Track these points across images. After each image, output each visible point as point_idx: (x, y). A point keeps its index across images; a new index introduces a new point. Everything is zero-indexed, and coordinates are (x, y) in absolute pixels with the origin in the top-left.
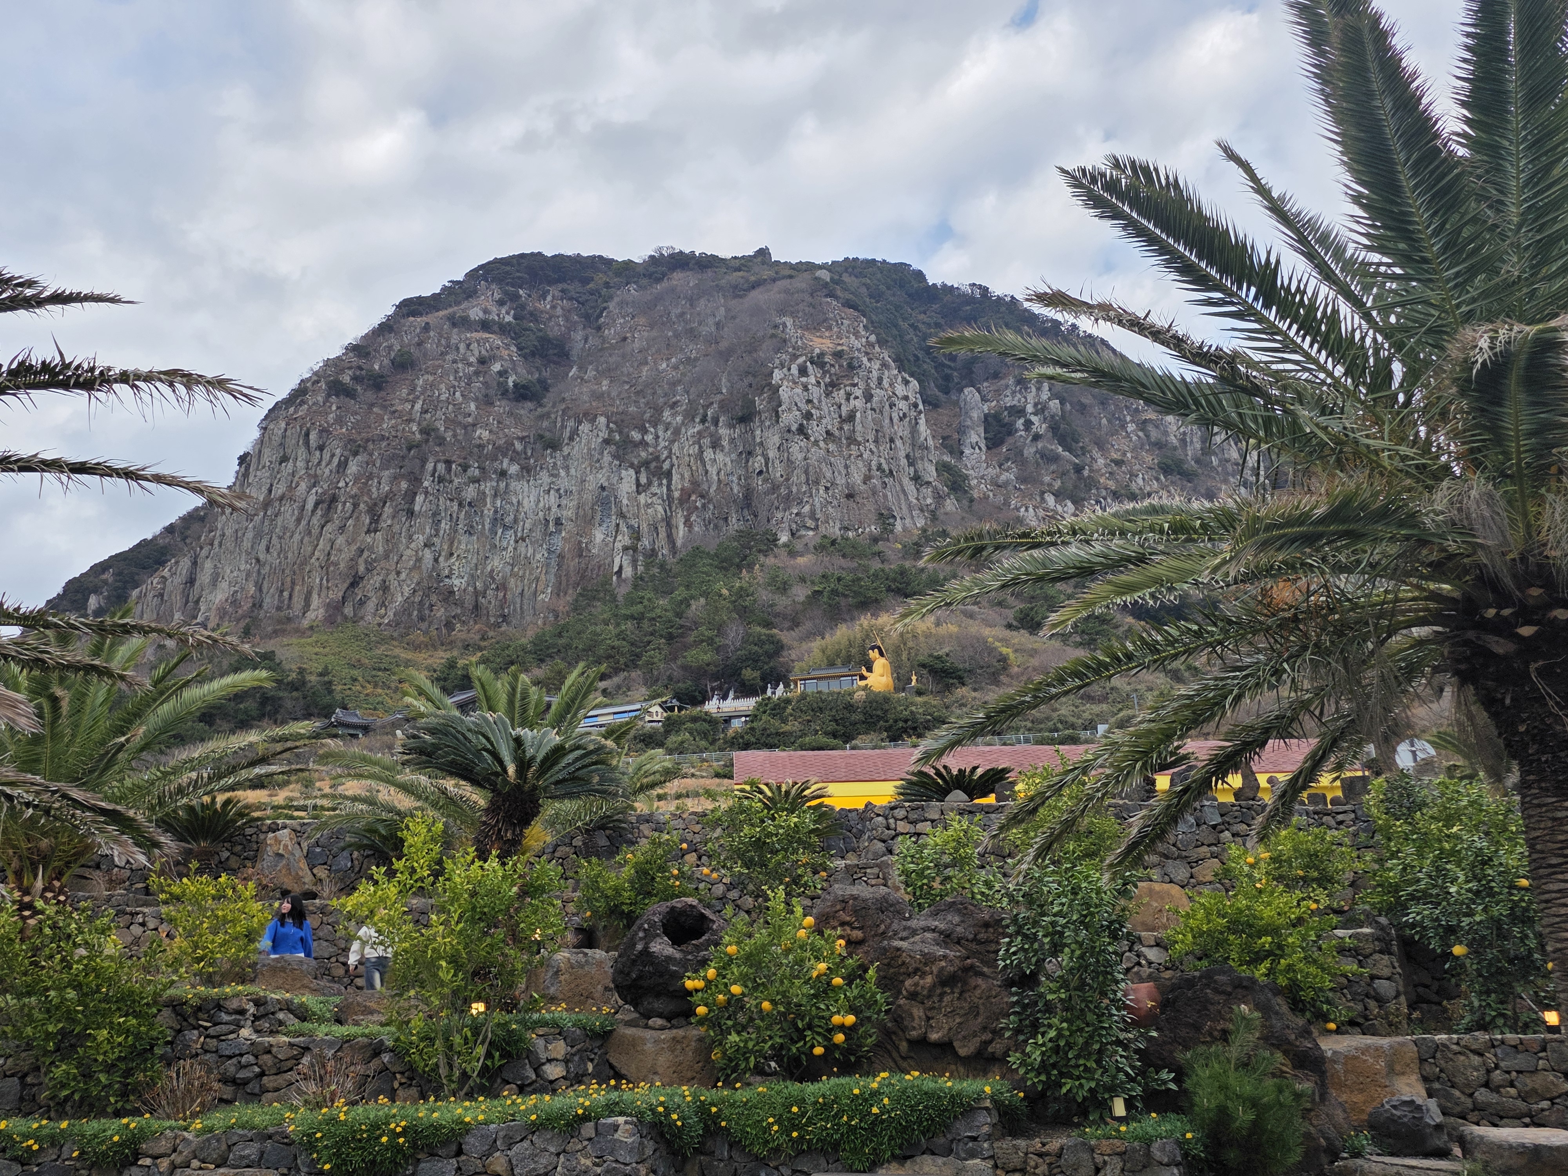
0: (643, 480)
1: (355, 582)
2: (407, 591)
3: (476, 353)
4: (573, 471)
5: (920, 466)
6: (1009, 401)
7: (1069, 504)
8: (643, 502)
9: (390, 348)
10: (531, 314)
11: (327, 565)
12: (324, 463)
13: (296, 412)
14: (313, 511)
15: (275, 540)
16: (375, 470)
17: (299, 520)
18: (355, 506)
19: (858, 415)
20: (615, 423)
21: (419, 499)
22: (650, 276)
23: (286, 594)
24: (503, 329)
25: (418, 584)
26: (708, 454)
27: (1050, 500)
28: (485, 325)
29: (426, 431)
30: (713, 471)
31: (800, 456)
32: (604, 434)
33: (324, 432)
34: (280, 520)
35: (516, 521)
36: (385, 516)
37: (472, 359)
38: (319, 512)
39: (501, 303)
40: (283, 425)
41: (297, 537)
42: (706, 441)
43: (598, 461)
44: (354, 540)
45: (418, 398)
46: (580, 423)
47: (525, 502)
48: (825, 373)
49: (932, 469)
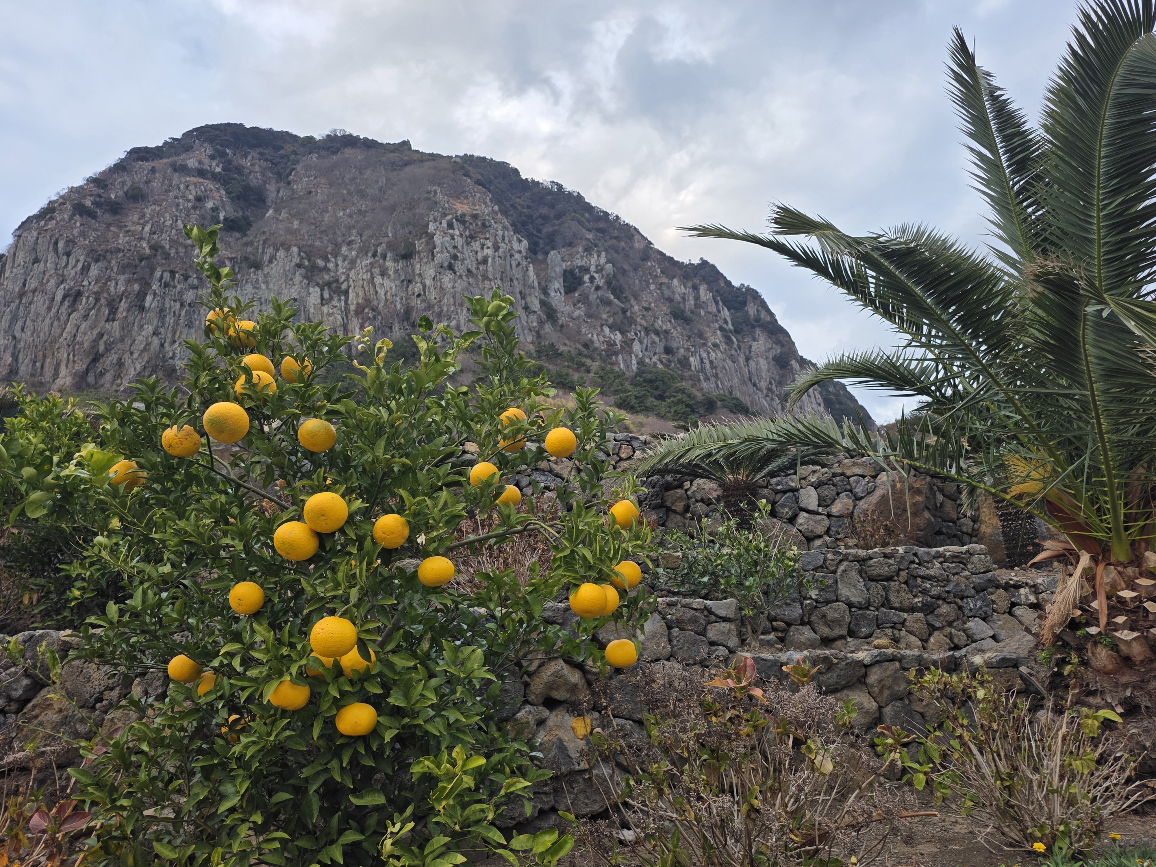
0: (326, 295)
1: (96, 359)
2: (139, 367)
3: (194, 193)
4: (271, 286)
5: (528, 299)
6: (579, 263)
7: (618, 333)
8: (326, 311)
9: (123, 183)
10: (236, 168)
11: (73, 343)
12: (70, 267)
13: (45, 225)
14: (62, 303)
15: (29, 323)
16: (113, 275)
17: (49, 309)
18: (97, 300)
19: (490, 260)
20: (305, 252)
21: (149, 298)
22: (328, 149)
23: (38, 364)
24: (215, 177)
25: (148, 362)
26: (378, 280)
27: (607, 330)
28: (201, 173)
29: (155, 248)
30: (381, 292)
31: (450, 285)
32: (296, 260)
33: (71, 242)
34: (33, 307)
36: (121, 309)
37: (190, 197)
38: (66, 303)
39: (212, 157)
40: (35, 234)
41: (48, 321)
42: (376, 271)
43: (291, 279)
44: (95, 326)
45: (147, 222)
46: (278, 250)
48: (466, 228)
49: (537, 302)
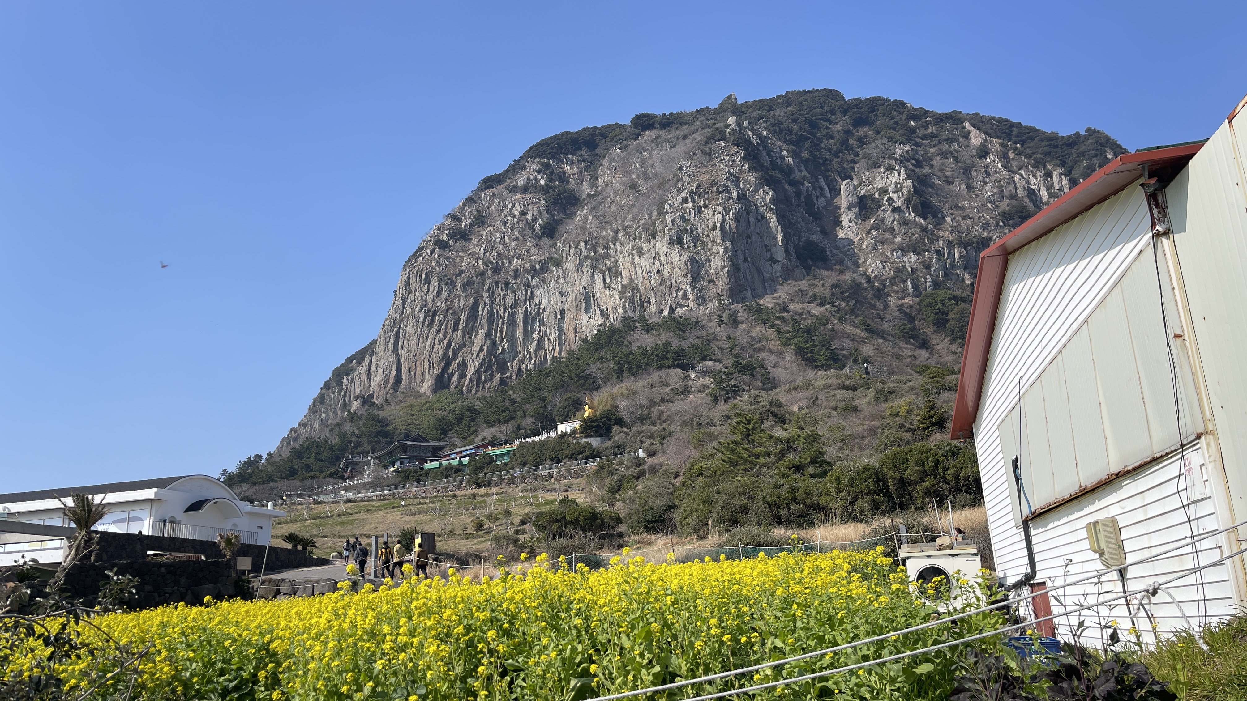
0: (608, 280)
1: (448, 363)
2: (477, 364)
3: (519, 209)
4: (568, 279)
6: (879, 185)
7: (912, 255)
8: (608, 294)
9: (471, 213)
11: (432, 354)
12: (430, 292)
14: (424, 323)
15: (405, 342)
16: (457, 293)
17: (417, 329)
18: (446, 316)
19: (719, 225)
21: (481, 308)
23: (413, 373)
24: (538, 190)
28: (527, 189)
29: (487, 264)
32: (585, 253)
35: (538, 314)
36: (462, 321)
37: (516, 213)
38: (427, 323)
41: (416, 339)
42: (636, 252)
43: (581, 271)
44: (445, 338)
45: (483, 243)
46: (571, 247)
47: (543, 301)
48: (701, 199)
